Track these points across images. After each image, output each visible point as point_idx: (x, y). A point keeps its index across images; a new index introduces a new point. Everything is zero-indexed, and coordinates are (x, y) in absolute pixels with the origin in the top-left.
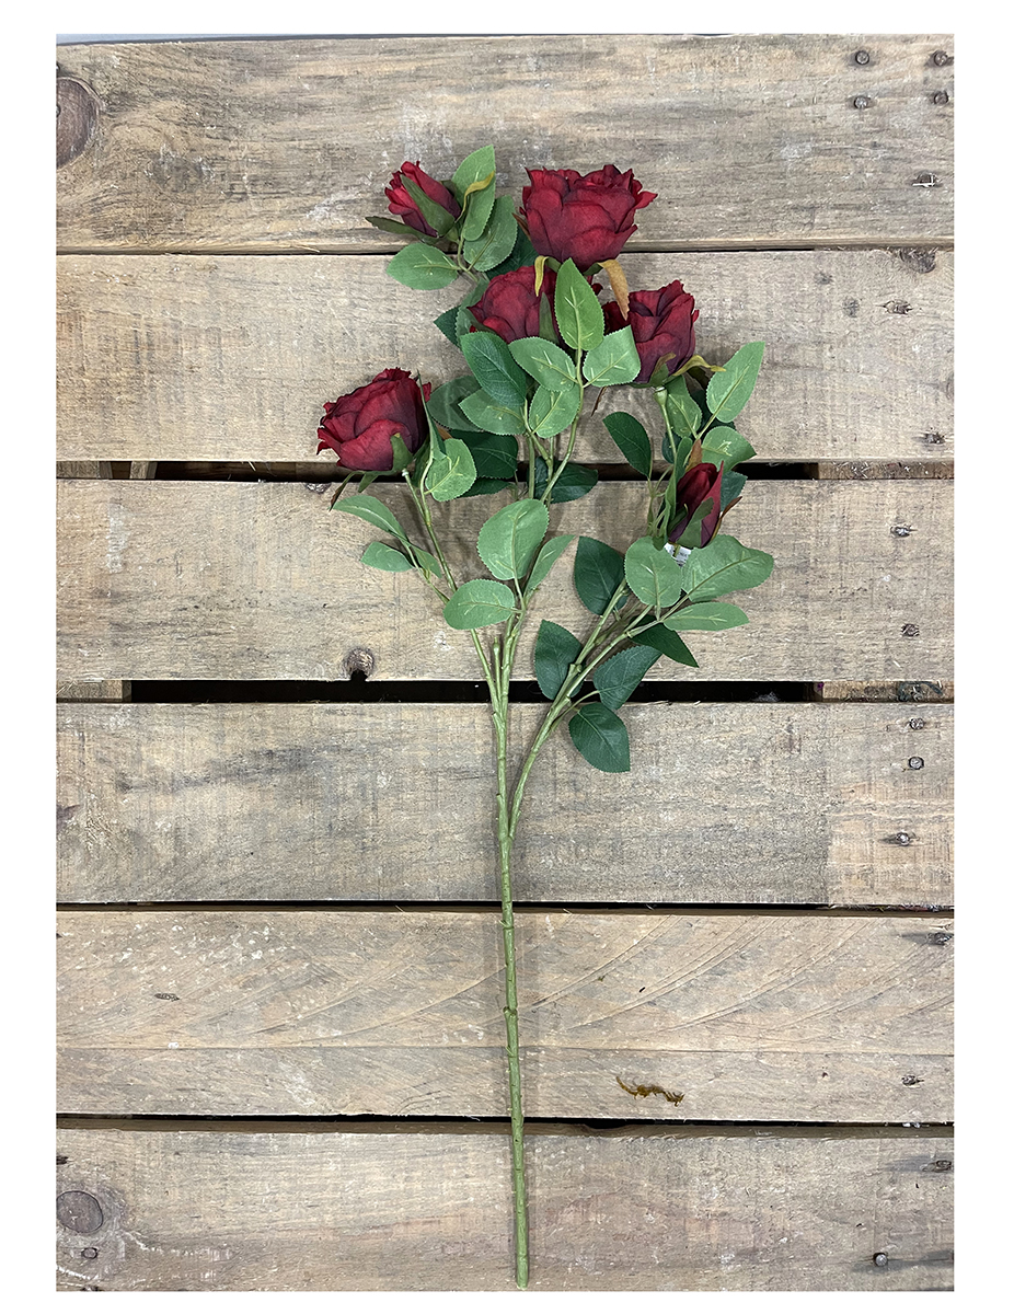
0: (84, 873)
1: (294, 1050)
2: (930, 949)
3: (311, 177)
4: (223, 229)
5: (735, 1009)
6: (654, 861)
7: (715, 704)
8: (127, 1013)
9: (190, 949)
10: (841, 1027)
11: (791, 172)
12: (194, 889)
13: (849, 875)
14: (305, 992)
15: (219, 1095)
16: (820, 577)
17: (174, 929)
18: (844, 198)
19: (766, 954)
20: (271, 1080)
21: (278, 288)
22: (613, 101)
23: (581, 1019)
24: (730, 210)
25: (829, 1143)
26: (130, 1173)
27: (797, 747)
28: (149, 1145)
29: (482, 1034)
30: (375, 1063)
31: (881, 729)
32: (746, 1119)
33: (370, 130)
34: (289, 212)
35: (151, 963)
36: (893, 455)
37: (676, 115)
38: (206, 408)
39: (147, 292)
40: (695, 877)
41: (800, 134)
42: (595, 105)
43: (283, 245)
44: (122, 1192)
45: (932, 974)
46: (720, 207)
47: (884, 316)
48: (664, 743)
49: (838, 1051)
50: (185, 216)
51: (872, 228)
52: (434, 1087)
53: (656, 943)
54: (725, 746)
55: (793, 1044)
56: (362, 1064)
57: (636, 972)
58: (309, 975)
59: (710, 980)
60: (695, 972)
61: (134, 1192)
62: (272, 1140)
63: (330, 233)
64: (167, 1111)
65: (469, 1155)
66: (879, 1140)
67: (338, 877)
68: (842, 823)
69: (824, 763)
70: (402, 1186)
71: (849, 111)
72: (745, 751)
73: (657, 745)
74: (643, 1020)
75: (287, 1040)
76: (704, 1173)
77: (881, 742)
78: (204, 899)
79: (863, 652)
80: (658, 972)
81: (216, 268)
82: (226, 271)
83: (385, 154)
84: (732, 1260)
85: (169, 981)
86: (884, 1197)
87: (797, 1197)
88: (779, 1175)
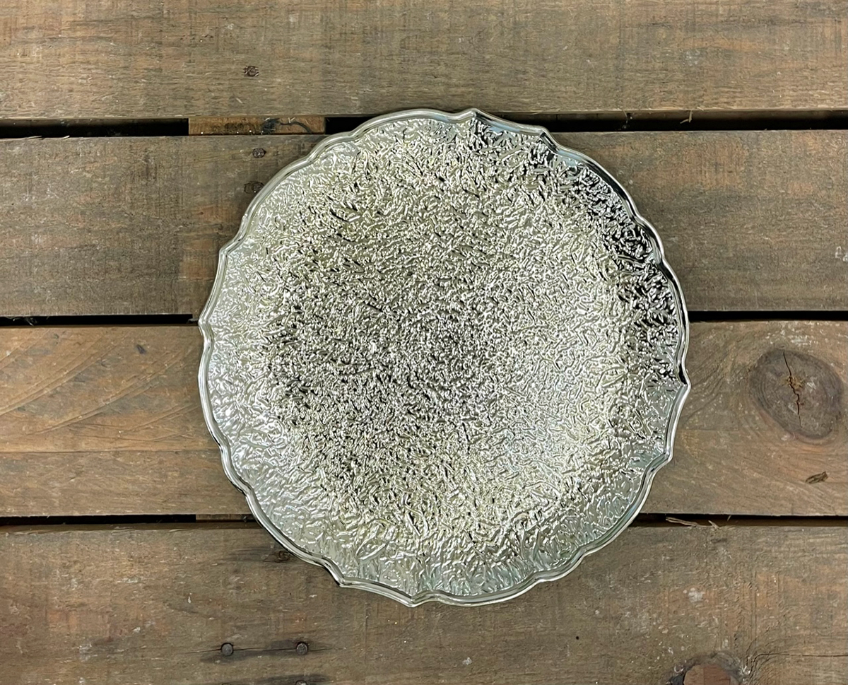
5: (96, 413)
6: (24, 279)
7: (82, 138)
10: (191, 427)
13: (197, 288)
16: (173, 26)
19: (125, 362)
25: (176, 533)
27: (153, 175)
31: (227, 157)
32: (104, 514)
40: (61, 292)
48: (37, 173)
49: (187, 448)
53: (26, 354)
54: (89, 176)
55: (147, 444)
57: (8, 380)
59: (74, 386)
60: (61, 379)
66: (222, 531)
68: (192, 241)
69: (177, 189)
72: (107, 179)
73: (31, 175)
74: (14, 424)
76: (64, 566)
77: (227, 169)
79: (210, 91)
80: (28, 380)
84: (89, 650)
86: (229, 586)
87: (149, 587)
88: (132, 565)
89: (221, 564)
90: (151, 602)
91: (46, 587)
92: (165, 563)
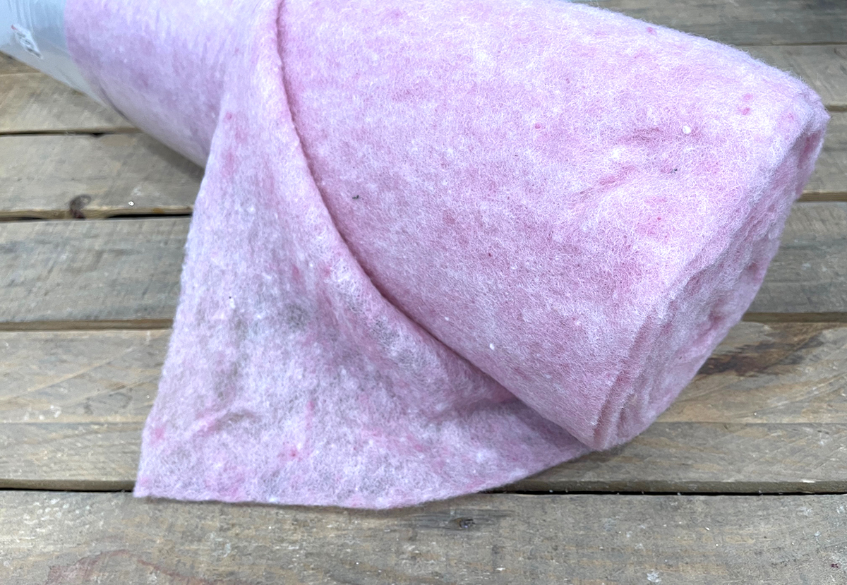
29: (59, 412)
86: (401, 556)
87: (311, 554)
88: (295, 529)
89: (395, 531)
90: (311, 572)
91: (196, 552)
92: (332, 528)
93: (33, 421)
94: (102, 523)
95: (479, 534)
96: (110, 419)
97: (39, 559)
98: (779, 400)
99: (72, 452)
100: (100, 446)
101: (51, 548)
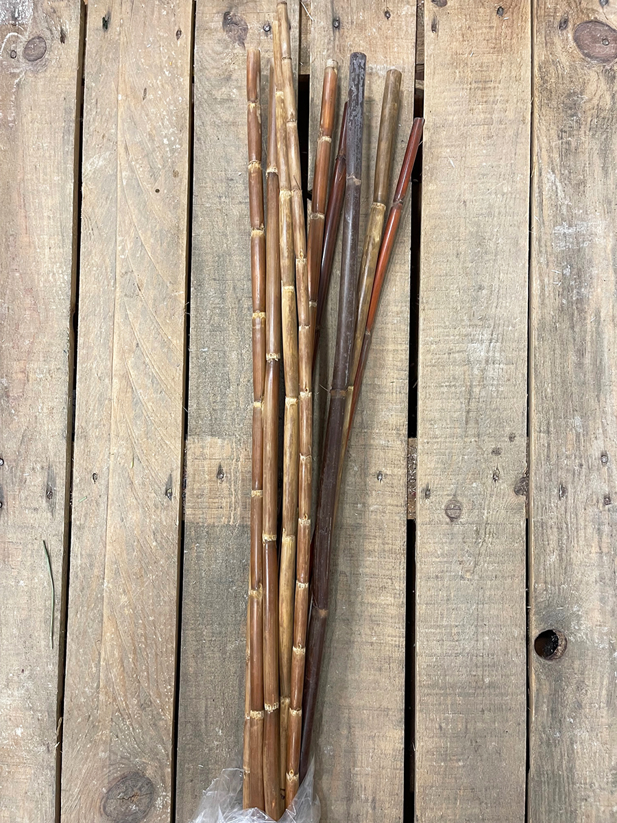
0: (210, 51)
1: (116, 159)
2: (164, 489)
3: (570, 173)
4: (544, 127)
5: (134, 388)
8: (137, 74)
9: (169, 106)
10: (124, 442)
11: (567, 422)
12: (201, 108)
13: (203, 447)
14: (146, 165)
15: (94, 120)
17: (180, 98)
18: (553, 450)
19: (162, 405)
20: (101, 147)
21: (513, 156)
22: (606, 331)
23: (130, 308)
24: (548, 390)
25: (65, 434)
26: (55, 75)
28: (69, 84)
29: (123, 257)
30: (109, 202)
33: (594, 203)
34: (552, 161)
35: (163, 86)
36: (420, 472)
37: (598, 362)
38: (451, 118)
39: (512, 87)
40: (203, 368)
41: (587, 426)
42: (604, 321)
43: (535, 158)
44: (45, 71)
45: (151, 489)
46: (550, 385)
47: (492, 468)
49: (111, 440)
50: (550, 108)
51: (538, 463)
52: (96, 232)
55: (115, 417)
56: (109, 195)
57: (154, 337)
58: (155, 168)
59: (150, 376)
61: (45, 77)
62: (71, 148)
63: (540, 182)
64: (87, 94)
65: (61, 249)
66: (65, 461)
67: (205, 184)
68: (230, 445)
70: (45, 214)
71: (600, 452)
74: (129, 341)
75: (121, 156)
76: (50, 370)
78: (195, 114)
81: (524, 123)
82: (522, 128)
83: (581, 211)
85: (153, 95)
86: (34, 464)
88: (48, 409)
89: (47, 459)
90: (28, 419)
92: (49, 427)
93: (118, 243)
94: (54, 308)
95: (44, 502)
96: (117, 290)
97: (36, 281)
98: (115, 676)
99: (96, 275)
100: (100, 290)
101: (41, 285)
